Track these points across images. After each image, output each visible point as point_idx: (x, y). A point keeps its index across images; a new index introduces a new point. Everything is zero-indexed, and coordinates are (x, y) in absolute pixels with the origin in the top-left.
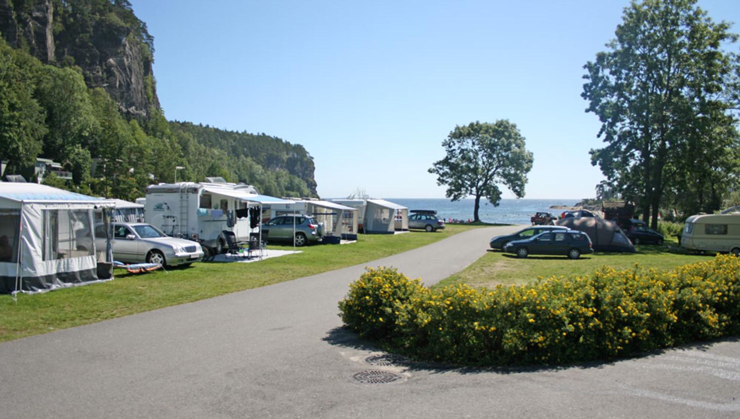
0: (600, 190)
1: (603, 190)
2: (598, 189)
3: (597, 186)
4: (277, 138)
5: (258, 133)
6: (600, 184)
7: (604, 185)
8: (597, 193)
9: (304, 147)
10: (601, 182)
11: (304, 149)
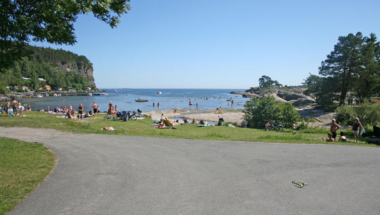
0: (261, 82)
1: (264, 81)
2: (260, 81)
3: (260, 79)
4: (69, 52)
5: (58, 49)
6: (262, 78)
7: (265, 79)
8: (260, 84)
9: (87, 57)
10: (262, 77)
11: (86, 58)
